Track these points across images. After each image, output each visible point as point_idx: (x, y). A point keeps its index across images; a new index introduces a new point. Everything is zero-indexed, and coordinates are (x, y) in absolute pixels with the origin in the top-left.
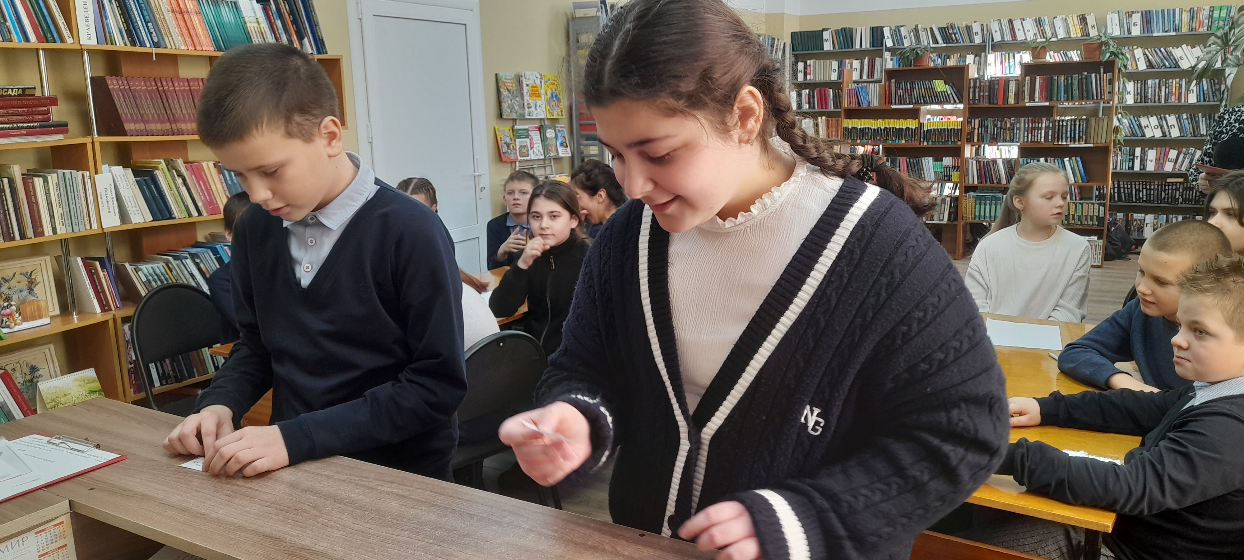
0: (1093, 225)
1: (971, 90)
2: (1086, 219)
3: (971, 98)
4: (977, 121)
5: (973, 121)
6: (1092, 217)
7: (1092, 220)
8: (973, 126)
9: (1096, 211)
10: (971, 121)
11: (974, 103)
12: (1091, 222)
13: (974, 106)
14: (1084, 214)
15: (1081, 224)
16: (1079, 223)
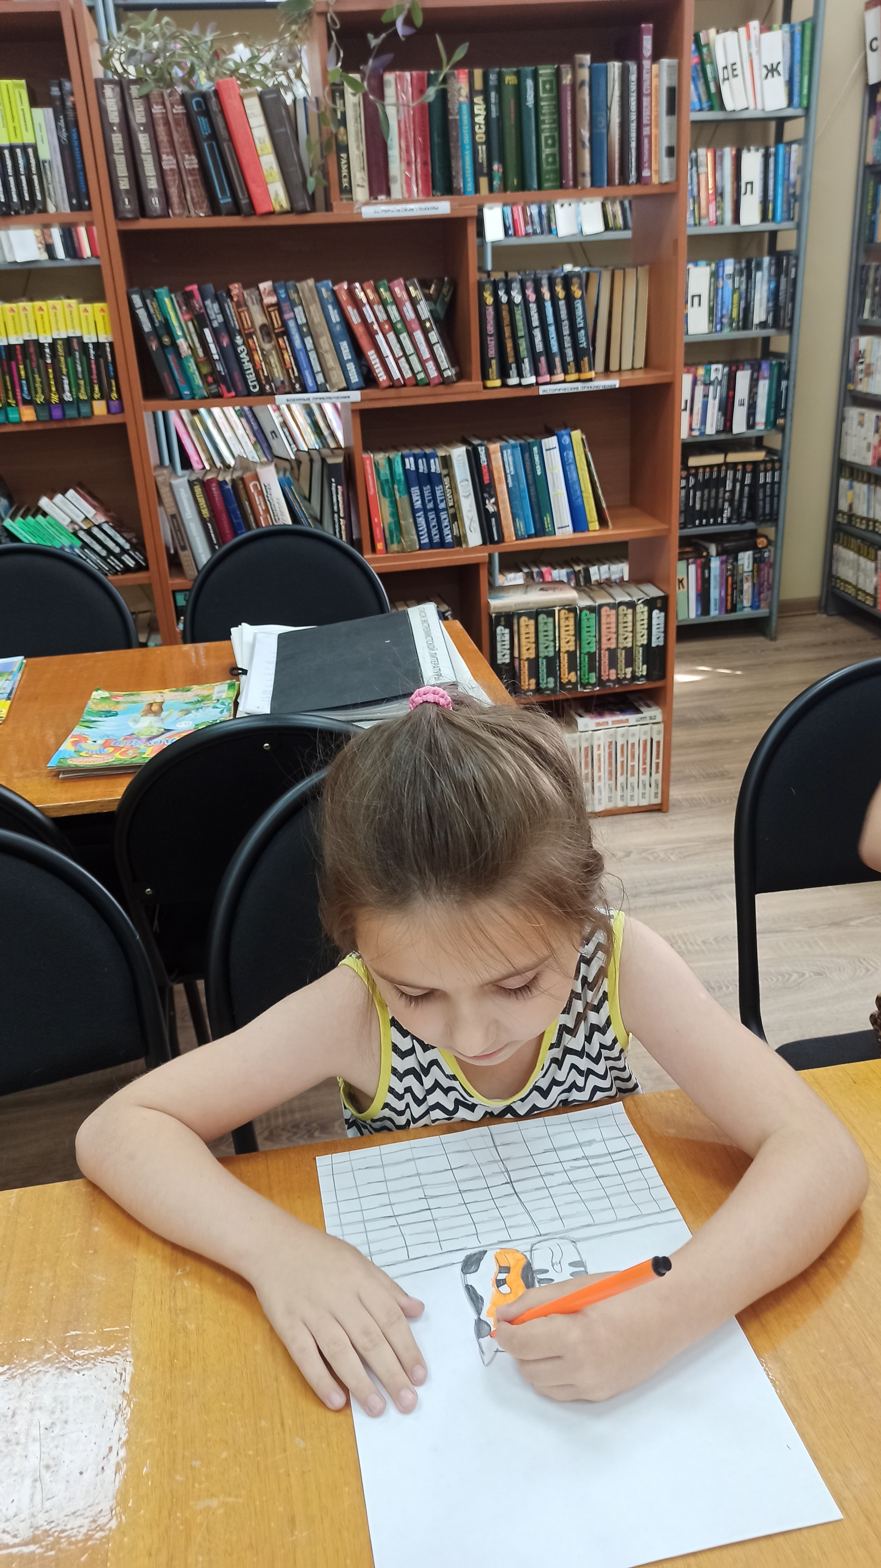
0: (634, 677)
1: (117, 140)
2: (613, 664)
3: (124, 184)
6: (629, 652)
7: (630, 662)
9: (642, 630)
11: (143, 211)
12: (629, 670)
13: (144, 224)
14: (604, 646)
15: (600, 682)
16: (593, 680)
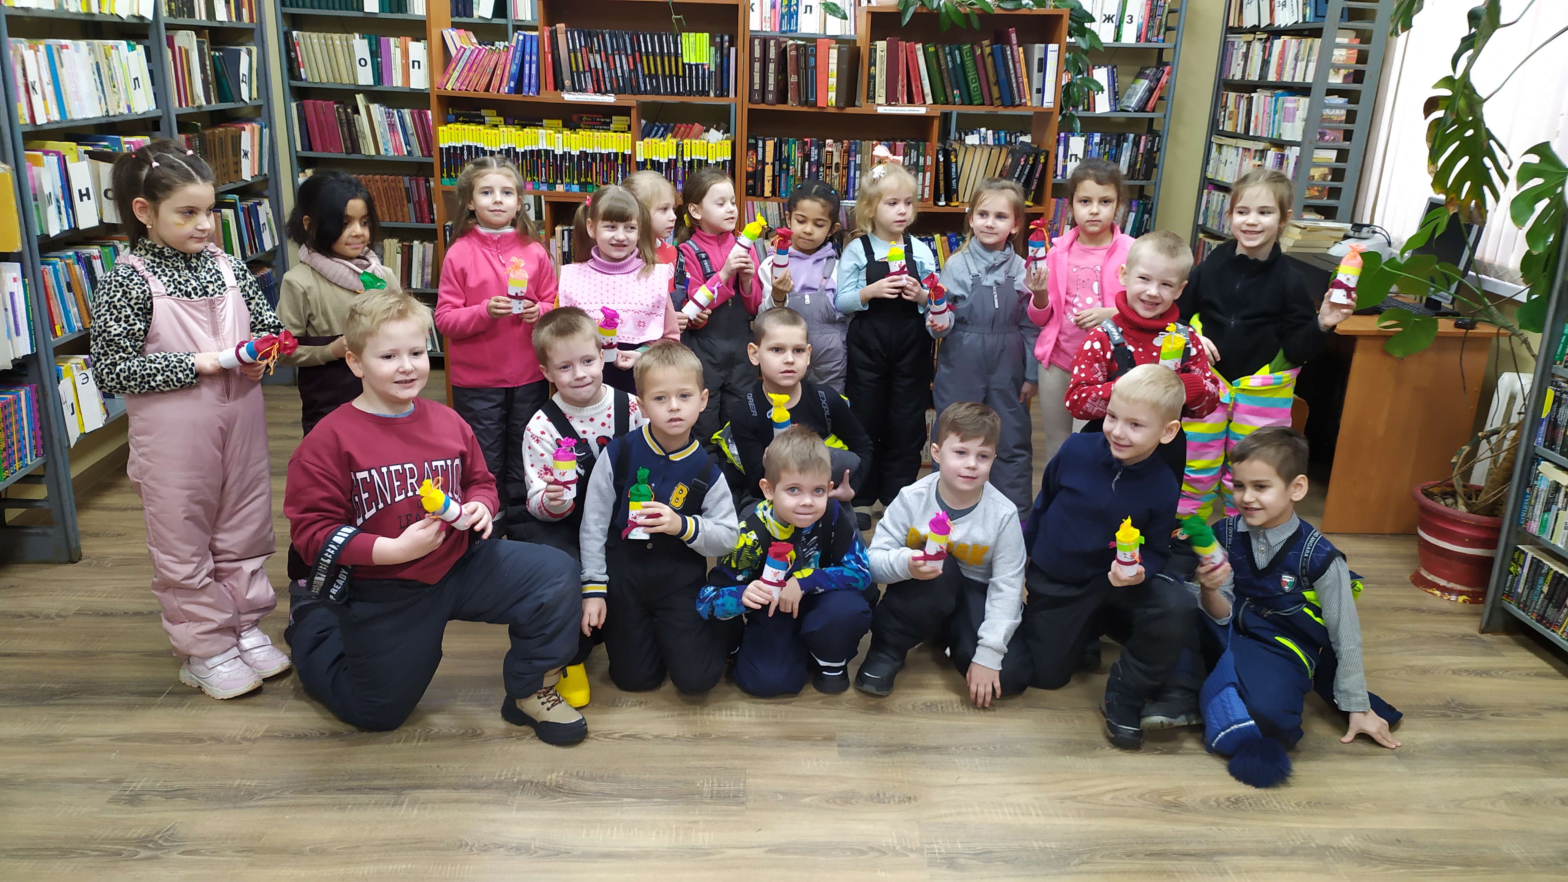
1: (757, 65)
3: (757, 87)
4: (770, 145)
5: (760, 143)
8: (760, 158)
10: (756, 144)
11: (764, 100)
13: (763, 106)
